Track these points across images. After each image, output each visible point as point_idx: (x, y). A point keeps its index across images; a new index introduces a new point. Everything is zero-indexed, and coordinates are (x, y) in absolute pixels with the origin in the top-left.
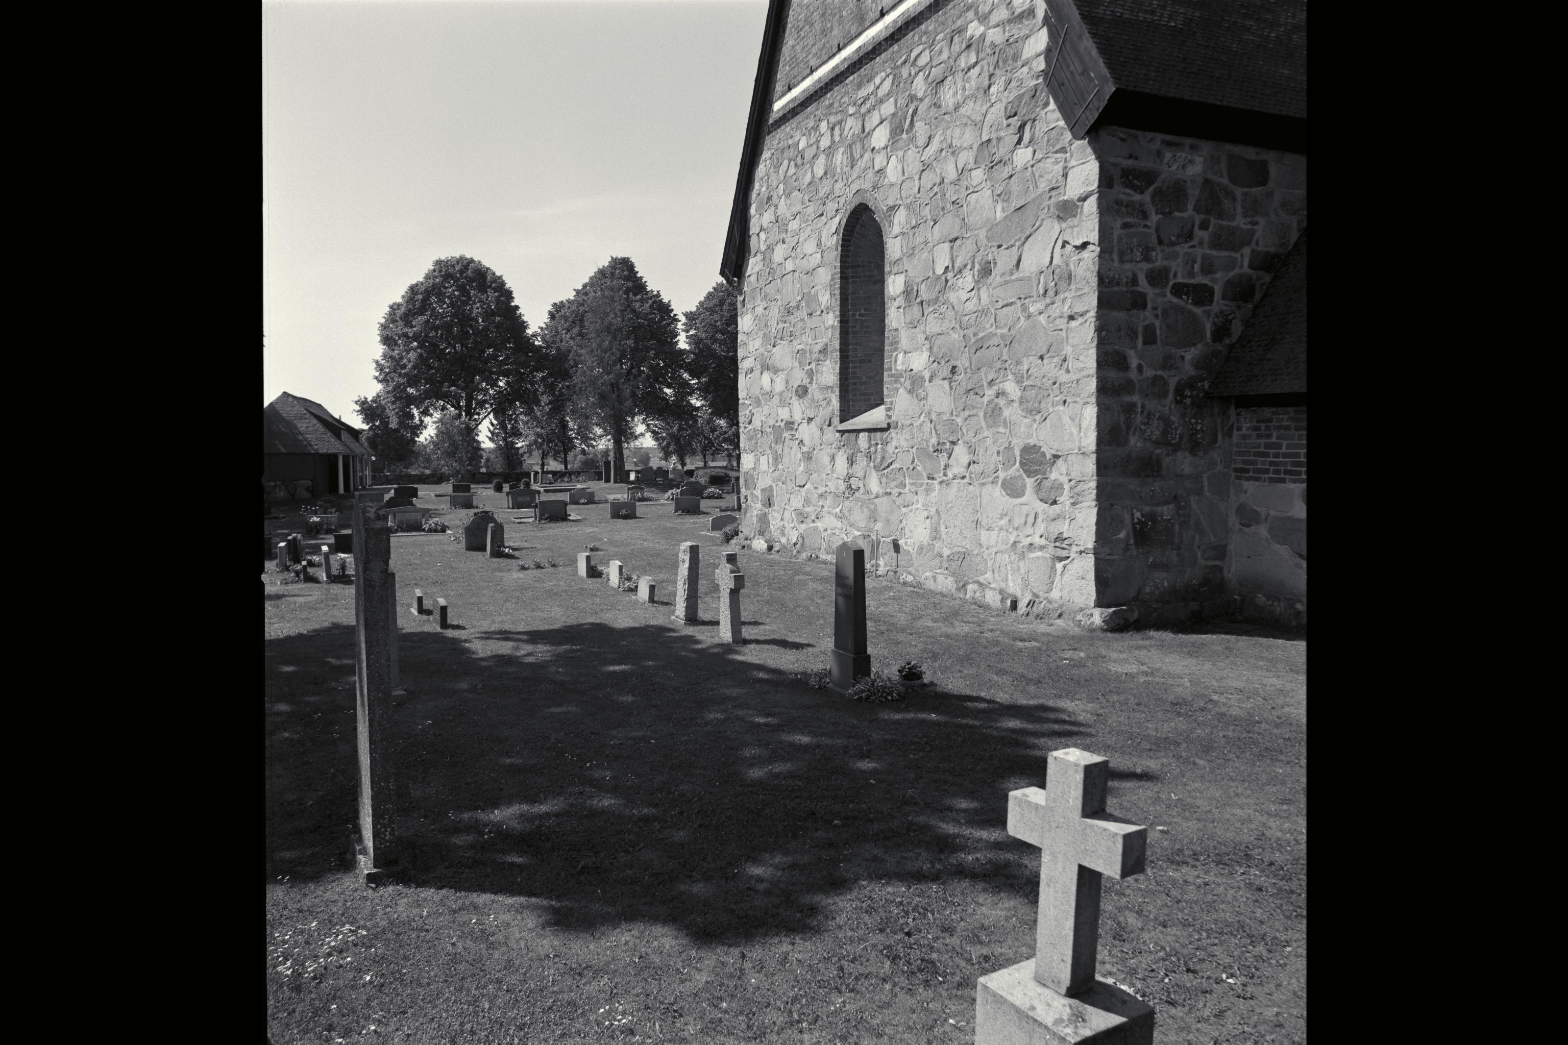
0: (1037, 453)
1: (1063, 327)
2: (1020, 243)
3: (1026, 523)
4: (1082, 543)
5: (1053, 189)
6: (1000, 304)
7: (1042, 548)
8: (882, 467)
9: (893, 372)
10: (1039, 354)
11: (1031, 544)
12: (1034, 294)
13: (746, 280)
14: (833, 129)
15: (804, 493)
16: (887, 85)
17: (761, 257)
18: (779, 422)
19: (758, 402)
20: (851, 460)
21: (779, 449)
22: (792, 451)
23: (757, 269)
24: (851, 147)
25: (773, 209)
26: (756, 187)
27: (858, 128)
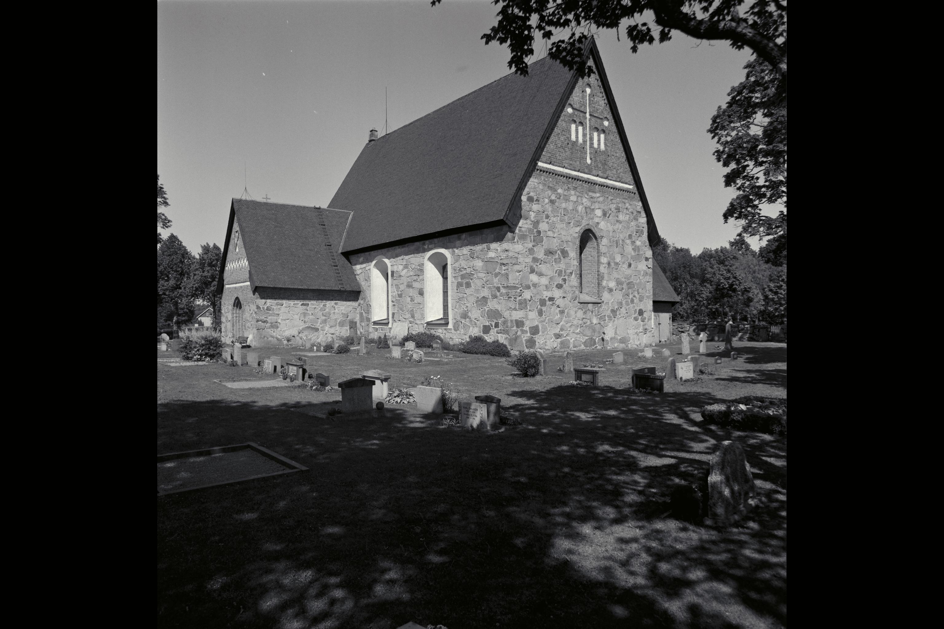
0: (642, 311)
1: (646, 284)
2: (638, 262)
3: (638, 327)
4: (649, 329)
5: (644, 253)
6: (634, 275)
7: (642, 332)
8: (597, 316)
9: (602, 286)
10: (642, 289)
11: (640, 331)
12: (641, 275)
13: (518, 228)
14: (578, 197)
15: (559, 326)
16: (601, 199)
17: (530, 222)
18: (544, 297)
19: (528, 287)
20: (585, 313)
21: (544, 309)
22: (552, 310)
23: (526, 226)
24: (586, 208)
25: (540, 206)
26: (526, 190)
27: (589, 204)
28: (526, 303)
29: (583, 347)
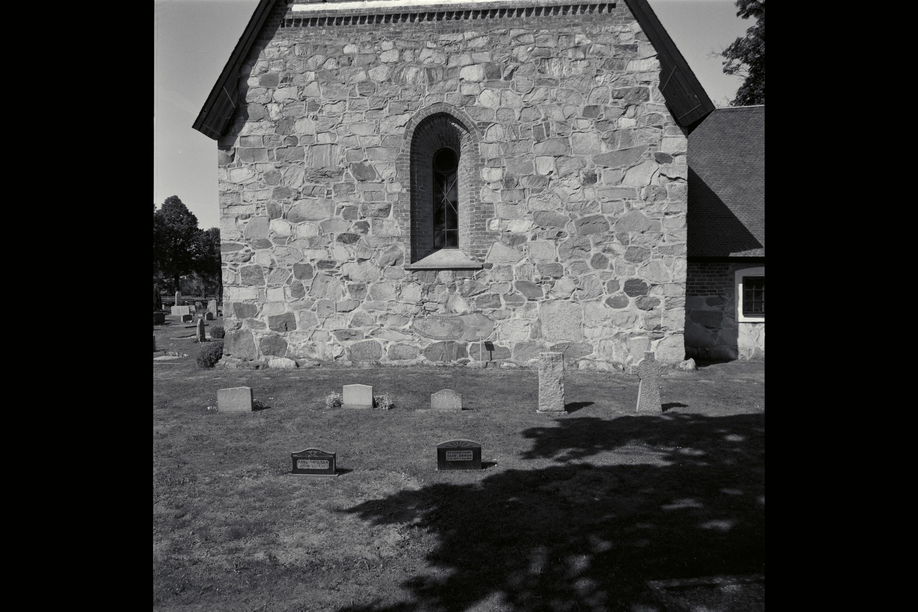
0: (639, 283)
1: (661, 218)
2: (625, 169)
3: (627, 322)
4: (674, 328)
5: (653, 145)
6: (606, 200)
7: (640, 334)
8: (471, 294)
9: (487, 231)
10: (641, 231)
11: (631, 333)
12: (637, 198)
13: (238, 139)
14: (402, 51)
15: (350, 316)
16: (481, 42)
17: (269, 124)
18: (307, 261)
19: (266, 244)
20: (427, 290)
21: (306, 283)
22: (329, 284)
23: (260, 133)
24: (429, 70)
25: (294, 89)
26: (260, 64)
27: (440, 59)
28: (260, 272)
29: (422, 358)
